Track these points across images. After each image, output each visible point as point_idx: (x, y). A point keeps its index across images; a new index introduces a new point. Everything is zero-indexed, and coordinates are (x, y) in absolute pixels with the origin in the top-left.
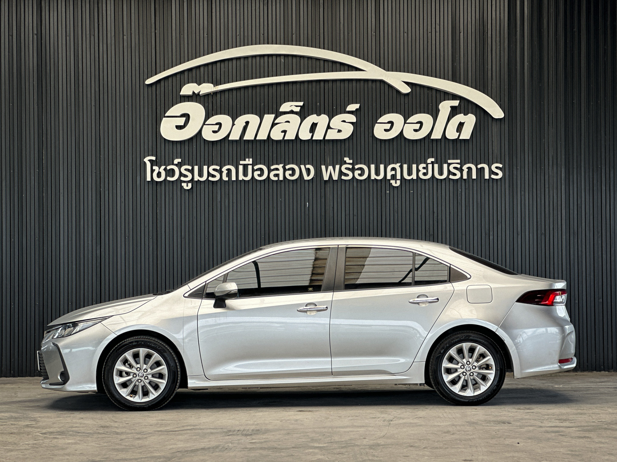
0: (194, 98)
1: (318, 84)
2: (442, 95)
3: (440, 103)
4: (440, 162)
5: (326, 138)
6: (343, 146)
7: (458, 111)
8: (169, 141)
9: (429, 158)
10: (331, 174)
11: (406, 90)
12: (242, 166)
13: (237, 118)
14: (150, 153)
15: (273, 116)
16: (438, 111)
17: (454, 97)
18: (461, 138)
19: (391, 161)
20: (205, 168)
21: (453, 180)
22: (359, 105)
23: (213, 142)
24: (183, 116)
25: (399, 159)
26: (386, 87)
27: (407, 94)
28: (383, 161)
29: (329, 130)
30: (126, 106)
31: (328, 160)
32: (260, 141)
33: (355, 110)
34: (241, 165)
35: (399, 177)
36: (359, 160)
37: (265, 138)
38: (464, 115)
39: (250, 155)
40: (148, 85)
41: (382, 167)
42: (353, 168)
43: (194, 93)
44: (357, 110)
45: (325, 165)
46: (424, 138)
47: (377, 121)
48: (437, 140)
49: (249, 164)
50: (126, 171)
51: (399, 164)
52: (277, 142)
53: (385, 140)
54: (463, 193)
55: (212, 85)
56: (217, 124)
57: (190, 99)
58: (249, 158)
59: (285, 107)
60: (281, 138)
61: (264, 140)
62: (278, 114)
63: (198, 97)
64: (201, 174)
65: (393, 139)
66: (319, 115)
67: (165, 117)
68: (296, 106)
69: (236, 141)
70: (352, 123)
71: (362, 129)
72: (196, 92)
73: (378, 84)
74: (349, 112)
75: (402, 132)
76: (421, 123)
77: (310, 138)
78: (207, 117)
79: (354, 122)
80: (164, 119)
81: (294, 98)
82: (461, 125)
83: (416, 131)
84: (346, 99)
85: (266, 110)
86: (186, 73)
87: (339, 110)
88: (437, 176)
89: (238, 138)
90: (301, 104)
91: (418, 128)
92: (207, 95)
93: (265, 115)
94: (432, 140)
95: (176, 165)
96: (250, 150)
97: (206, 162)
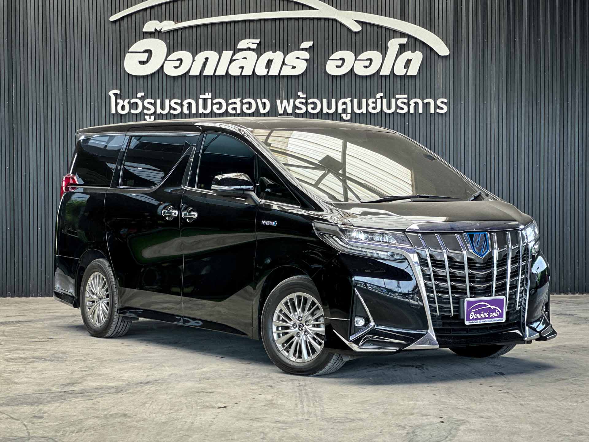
0: (156, 34)
1: (274, 22)
2: (391, 32)
3: (389, 40)
4: (389, 96)
5: (281, 74)
6: (297, 81)
7: (406, 48)
8: (132, 75)
9: (378, 93)
10: (285, 108)
11: (357, 28)
12: (202, 100)
13: (197, 54)
14: (115, 86)
15: (231, 52)
16: (386, 48)
17: (403, 35)
18: (408, 74)
19: (342, 96)
20: (167, 101)
21: (401, 114)
22: (312, 42)
23: (174, 77)
24: (146, 51)
25: (350, 94)
26: (338, 25)
27: (358, 32)
28: (335, 95)
29: (284, 66)
30: (91, 42)
31: (283, 94)
32: (219, 76)
33: (308, 47)
34: (201, 98)
35: (349, 110)
36: (312, 95)
37: (224, 73)
38: (412, 52)
39: (210, 89)
40: (112, 22)
41: (334, 101)
42: (306, 101)
43: (156, 30)
44: (310, 47)
45: (280, 99)
46: (374, 74)
47: (329, 57)
48: (385, 76)
49: (208, 98)
50: (92, 104)
51: (350, 99)
52: (235, 77)
53: (337, 76)
54: (410, 127)
55: (173, 23)
56: (178, 60)
57: (152, 35)
58: (208, 92)
59: (243, 44)
60: (239, 74)
61: (223, 76)
62: (236, 51)
63: (160, 34)
64: (163, 108)
65: (344, 75)
66: (274, 52)
67: (128, 52)
68: (253, 43)
69: (196, 76)
70: (306, 60)
71: (315, 65)
72: (158, 29)
73: (331, 22)
74: (303, 49)
75: (352, 69)
76: (371, 60)
77: (265, 73)
78: (169, 53)
79: (308, 59)
80: (128, 54)
81: (251, 36)
82: (409, 62)
83: (366, 67)
84: (301, 36)
85: (225, 47)
86: (148, 11)
87: (293, 48)
88: (385, 110)
89: (198, 74)
90: (258, 41)
91: (368, 65)
92: (169, 32)
93: (224, 52)
94: (381, 76)
95: (140, 99)
96: (210, 85)
97: (168, 96)
